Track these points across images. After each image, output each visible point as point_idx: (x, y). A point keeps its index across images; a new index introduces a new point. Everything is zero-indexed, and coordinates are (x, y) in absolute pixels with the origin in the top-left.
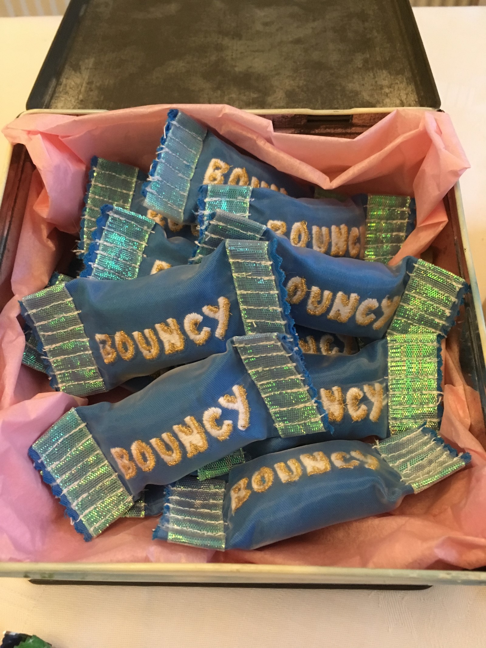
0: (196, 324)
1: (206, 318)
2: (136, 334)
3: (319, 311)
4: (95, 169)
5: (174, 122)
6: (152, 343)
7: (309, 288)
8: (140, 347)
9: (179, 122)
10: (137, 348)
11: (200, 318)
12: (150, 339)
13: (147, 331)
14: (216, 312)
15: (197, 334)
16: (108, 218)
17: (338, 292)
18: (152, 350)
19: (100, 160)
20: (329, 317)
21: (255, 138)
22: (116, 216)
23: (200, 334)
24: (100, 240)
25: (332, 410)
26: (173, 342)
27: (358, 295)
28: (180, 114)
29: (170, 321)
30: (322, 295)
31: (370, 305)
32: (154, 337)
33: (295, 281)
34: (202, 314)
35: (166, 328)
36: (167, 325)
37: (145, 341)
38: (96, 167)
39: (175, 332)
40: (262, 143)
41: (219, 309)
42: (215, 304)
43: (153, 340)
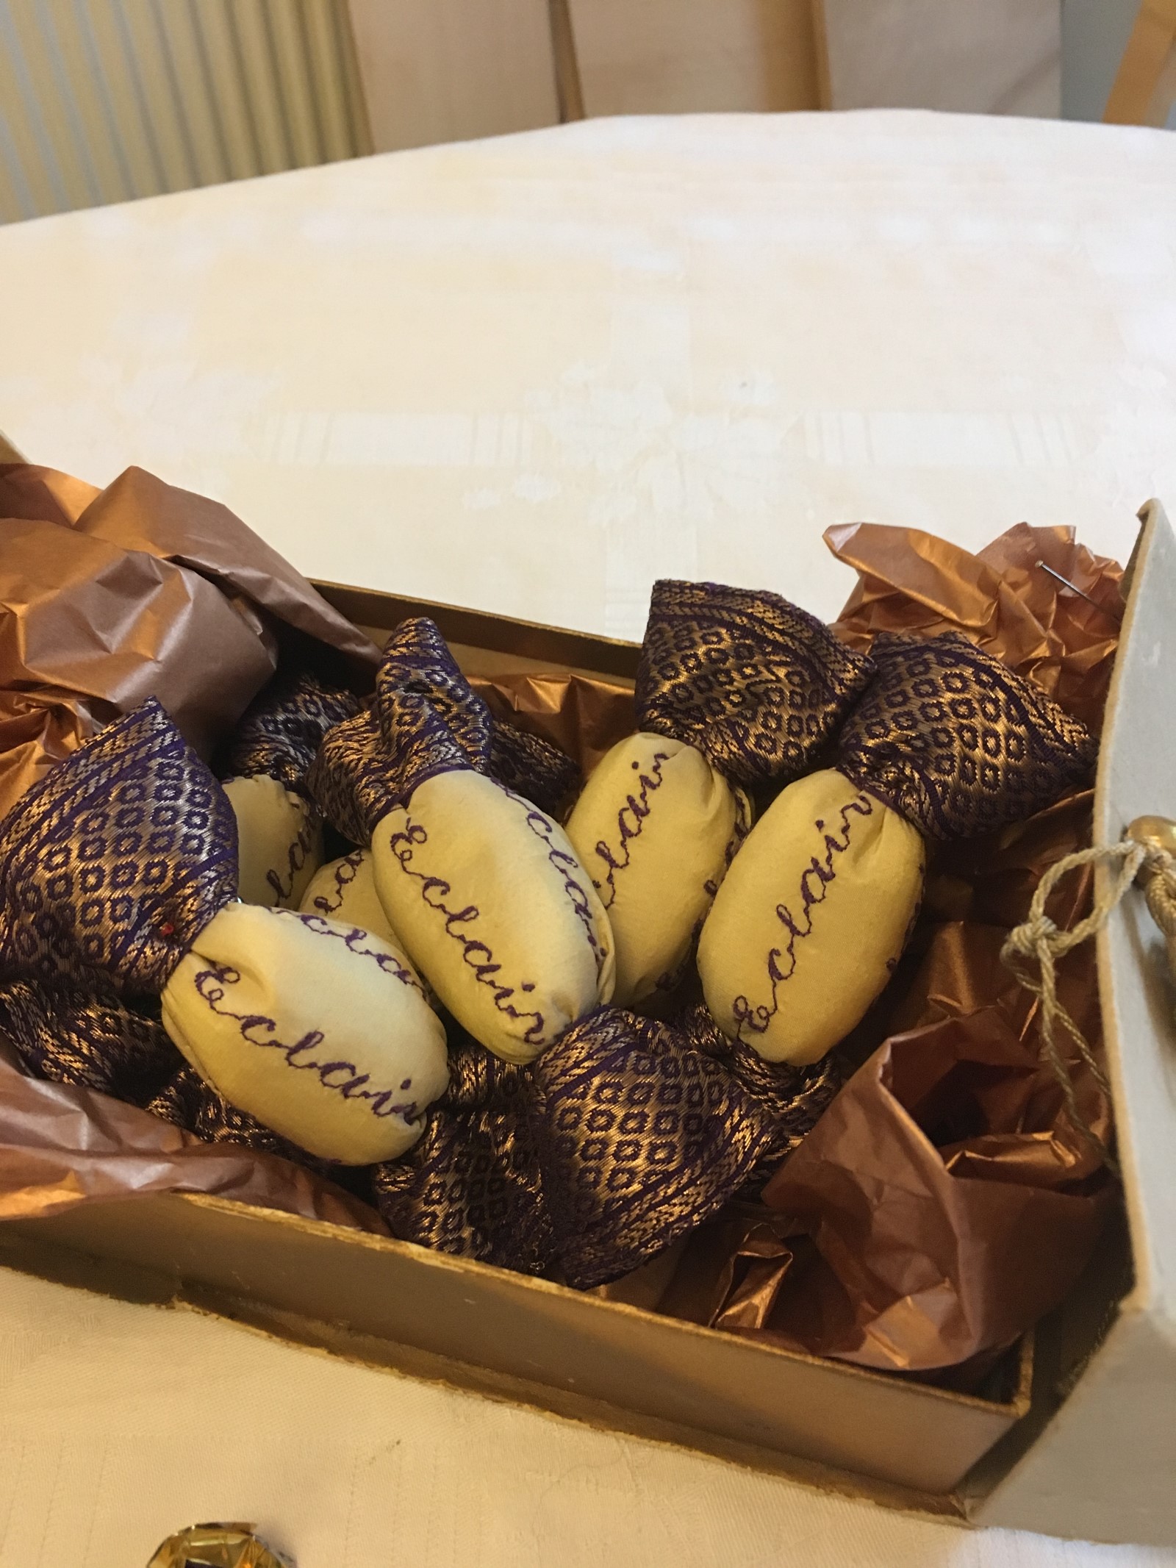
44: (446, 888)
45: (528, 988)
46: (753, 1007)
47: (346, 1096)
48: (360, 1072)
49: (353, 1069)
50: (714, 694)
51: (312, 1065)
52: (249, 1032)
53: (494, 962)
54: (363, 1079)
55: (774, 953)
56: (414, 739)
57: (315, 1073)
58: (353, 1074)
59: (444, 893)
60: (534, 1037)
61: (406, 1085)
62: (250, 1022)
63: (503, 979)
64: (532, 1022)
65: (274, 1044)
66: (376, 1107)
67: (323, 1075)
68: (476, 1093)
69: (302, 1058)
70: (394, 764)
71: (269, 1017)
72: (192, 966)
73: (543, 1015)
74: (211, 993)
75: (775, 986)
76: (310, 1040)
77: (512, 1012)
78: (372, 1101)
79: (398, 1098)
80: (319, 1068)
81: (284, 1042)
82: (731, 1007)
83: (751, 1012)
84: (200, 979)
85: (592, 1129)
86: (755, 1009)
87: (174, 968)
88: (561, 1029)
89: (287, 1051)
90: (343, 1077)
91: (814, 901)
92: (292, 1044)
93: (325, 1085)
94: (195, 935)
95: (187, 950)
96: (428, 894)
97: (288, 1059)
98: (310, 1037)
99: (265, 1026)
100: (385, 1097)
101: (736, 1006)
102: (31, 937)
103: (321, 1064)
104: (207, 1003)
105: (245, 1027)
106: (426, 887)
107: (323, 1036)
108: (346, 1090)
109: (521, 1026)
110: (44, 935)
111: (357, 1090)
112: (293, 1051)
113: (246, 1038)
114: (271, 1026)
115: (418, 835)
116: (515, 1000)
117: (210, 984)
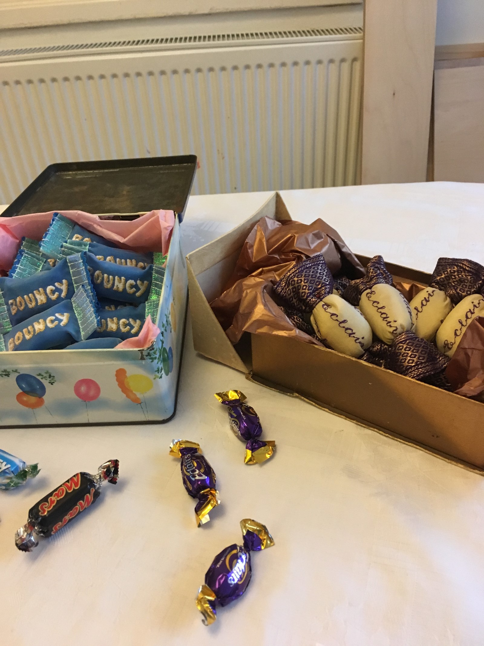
0: (52, 290)
1: (56, 288)
2: (25, 296)
3: (109, 286)
4: (23, 242)
5: (56, 218)
6: (32, 300)
7: (103, 275)
8: (27, 302)
9: (59, 218)
10: (26, 303)
11: (54, 288)
12: (31, 298)
13: (30, 295)
14: (61, 286)
15: (52, 295)
16: (23, 256)
17: (115, 277)
18: (32, 304)
19: (26, 238)
20: (114, 289)
21: (93, 224)
22: (26, 255)
23: (54, 295)
24: (18, 265)
25: (112, 327)
26: (41, 299)
27: (125, 277)
28: (58, 215)
29: (40, 289)
30: (108, 278)
31: (131, 283)
32: (33, 297)
33: (97, 272)
34: (54, 286)
35: (38, 292)
36: (39, 291)
37: (29, 299)
38: (24, 241)
39: (42, 295)
40: (95, 226)
41: (63, 285)
42: (61, 283)
43: (32, 298)
44: (378, 303)
45: (395, 321)
46: (449, 342)
47: (350, 336)
48: (354, 332)
49: (352, 330)
50: (450, 281)
51: (344, 327)
52: (332, 317)
53: (388, 316)
54: (354, 333)
55: (456, 330)
56: (375, 276)
57: (344, 329)
58: (352, 332)
59: (378, 304)
60: (395, 332)
61: (363, 338)
62: (333, 315)
63: (388, 320)
64: (395, 328)
65: (337, 320)
66: (356, 340)
67: (346, 330)
68: (377, 350)
69: (342, 325)
70: (369, 282)
71: (337, 314)
72: (322, 303)
73: (398, 327)
74: (325, 308)
75: (455, 337)
76: (344, 321)
77: (390, 326)
78: (355, 339)
79: (360, 340)
80: (345, 328)
81: (339, 320)
82: (443, 343)
83: (448, 344)
84: (323, 305)
85: (406, 351)
86: (449, 343)
87: (318, 303)
88: (401, 332)
89: (339, 322)
90: (350, 332)
91: (468, 318)
92: (341, 321)
93: (346, 332)
94: (324, 297)
95: (321, 300)
96: (373, 304)
97: (339, 324)
98: (345, 321)
99: (336, 316)
100: (358, 339)
101: (445, 342)
102: (290, 291)
103: (346, 327)
104: (324, 310)
105: (331, 316)
106: (373, 303)
107: (347, 321)
108: (350, 335)
109: (391, 330)
110: (293, 292)
111: (352, 335)
112: (341, 323)
113: (331, 318)
114: (337, 316)
115: (373, 293)
116: (392, 324)
117: (325, 307)
